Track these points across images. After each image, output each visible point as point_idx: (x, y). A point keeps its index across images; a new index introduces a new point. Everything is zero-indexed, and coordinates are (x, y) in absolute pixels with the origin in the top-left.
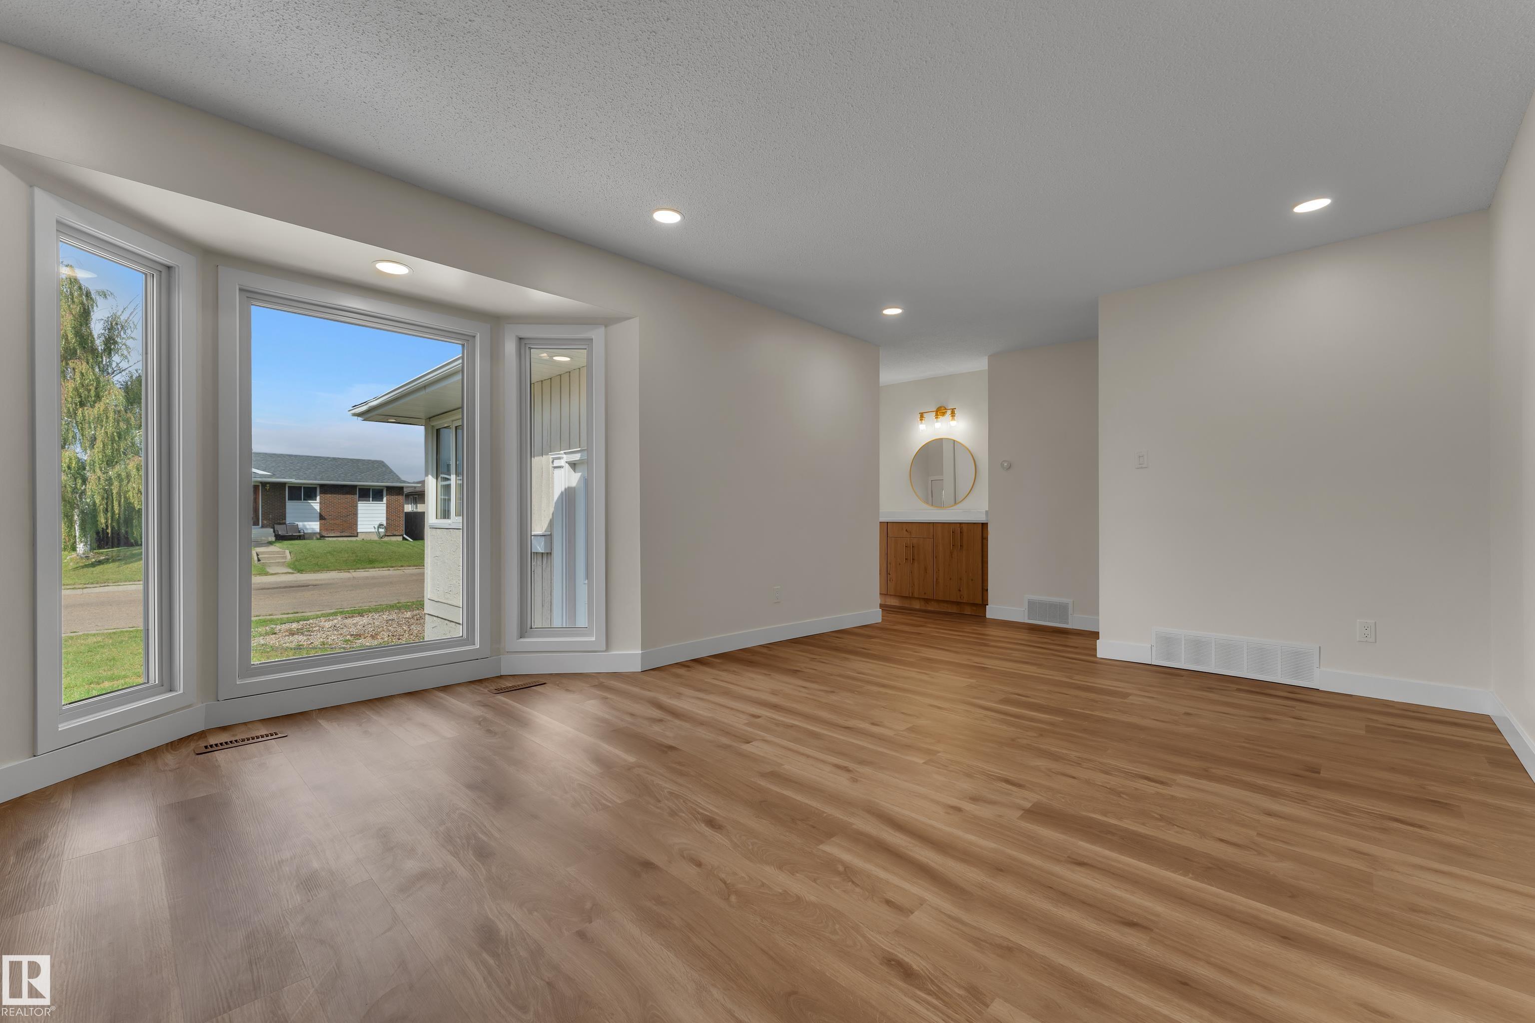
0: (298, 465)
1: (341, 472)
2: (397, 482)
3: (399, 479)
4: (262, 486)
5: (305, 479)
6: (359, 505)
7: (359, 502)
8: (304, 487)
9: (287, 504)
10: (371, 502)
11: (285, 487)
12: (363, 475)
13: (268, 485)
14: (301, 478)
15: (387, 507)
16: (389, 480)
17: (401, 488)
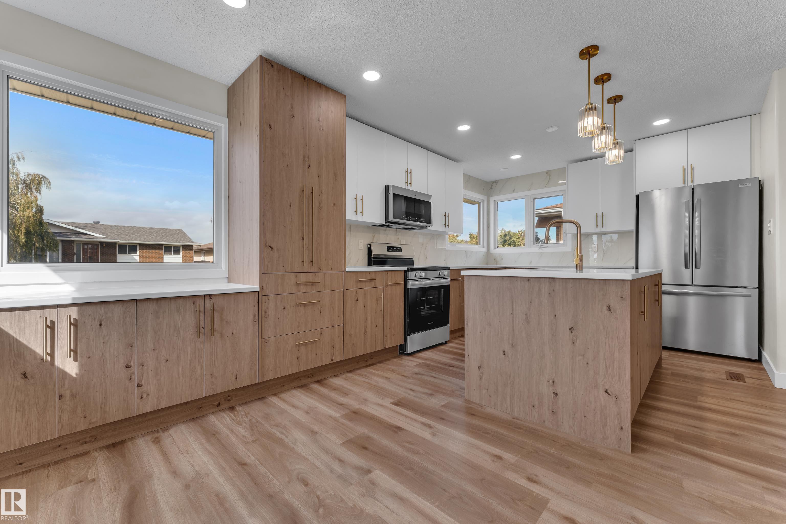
0: (127, 231)
1: (154, 236)
2: (189, 242)
3: (190, 240)
4: (100, 244)
5: (129, 240)
6: (165, 257)
7: (165, 255)
8: (128, 245)
9: (117, 256)
10: (172, 255)
11: (116, 245)
12: (168, 238)
13: (104, 244)
14: (126, 239)
15: (183, 258)
16: (184, 241)
17: (192, 246)
